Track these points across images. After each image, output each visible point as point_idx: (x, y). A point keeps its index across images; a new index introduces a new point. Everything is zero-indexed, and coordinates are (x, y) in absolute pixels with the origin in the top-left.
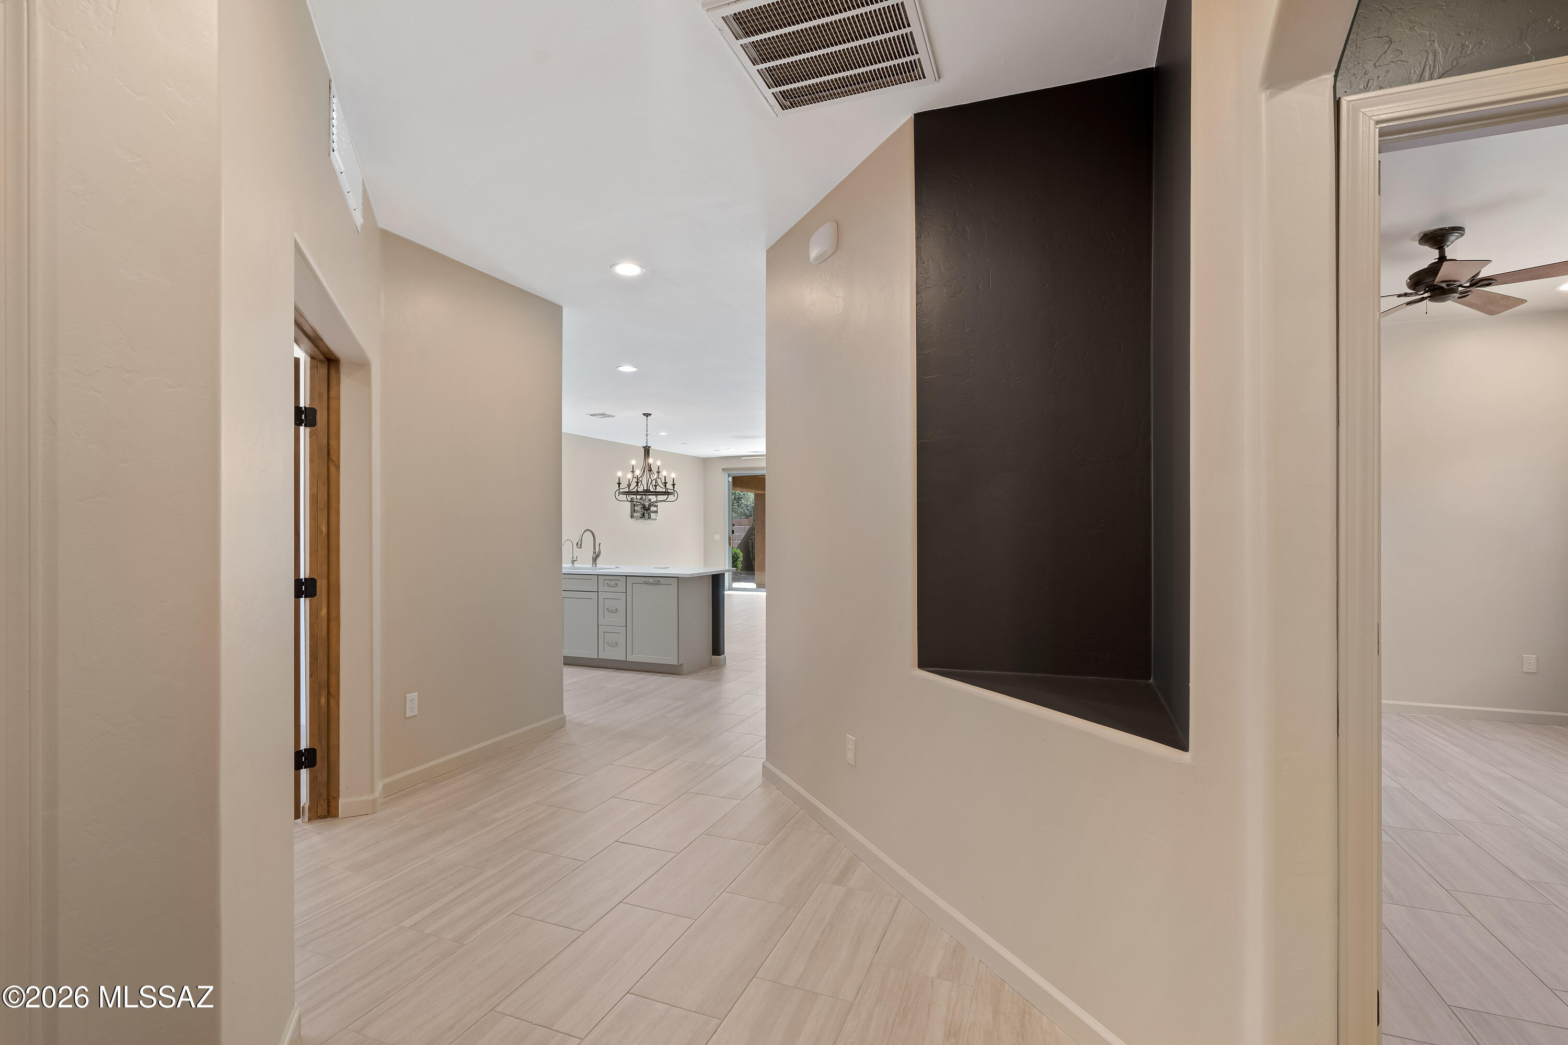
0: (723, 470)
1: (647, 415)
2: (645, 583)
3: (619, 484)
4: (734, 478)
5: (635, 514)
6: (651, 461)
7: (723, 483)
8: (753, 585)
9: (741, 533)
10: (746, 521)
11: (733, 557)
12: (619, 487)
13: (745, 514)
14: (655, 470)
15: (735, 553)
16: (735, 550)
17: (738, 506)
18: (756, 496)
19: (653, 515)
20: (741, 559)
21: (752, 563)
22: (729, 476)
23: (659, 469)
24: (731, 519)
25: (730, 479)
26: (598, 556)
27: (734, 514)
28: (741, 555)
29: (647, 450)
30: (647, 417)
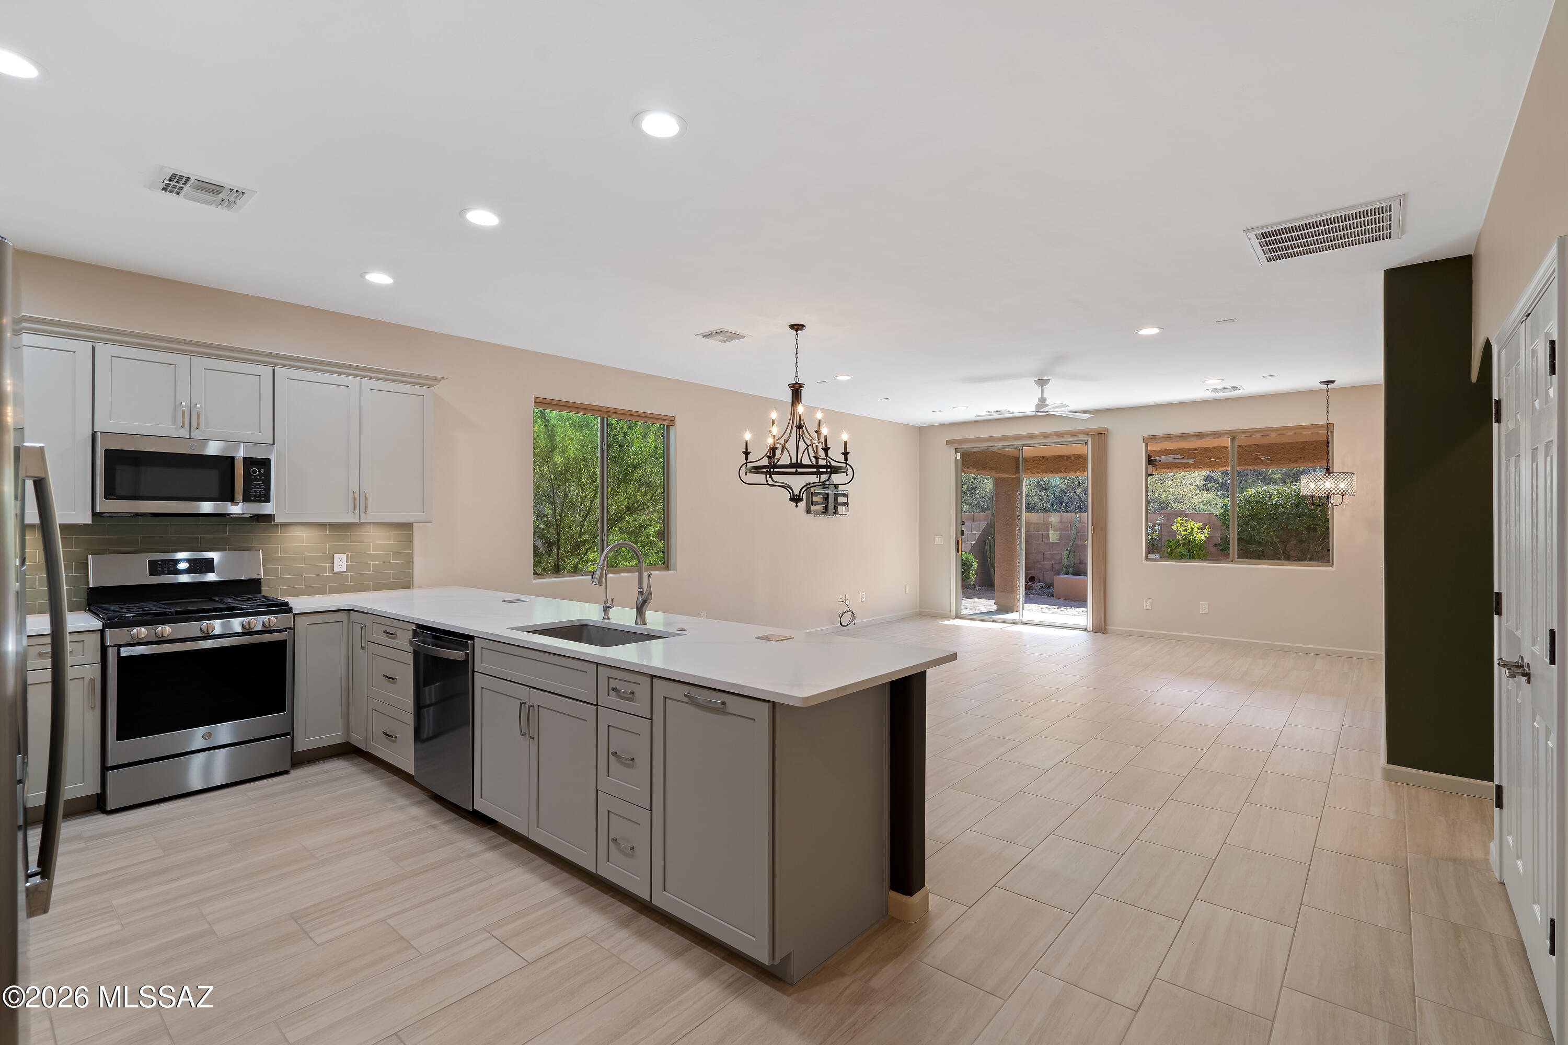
0: (948, 442)
1: (797, 327)
2: (693, 701)
3: (747, 453)
4: (963, 455)
5: (813, 508)
6: (800, 409)
7: (949, 460)
8: (989, 605)
9: (974, 532)
10: (982, 515)
11: (963, 564)
12: (746, 459)
13: (980, 507)
14: (811, 427)
15: (967, 560)
16: (967, 555)
17: (972, 497)
18: (997, 482)
19: (841, 509)
20: (975, 567)
21: (989, 571)
22: (956, 451)
23: (819, 426)
24: (959, 512)
25: (959, 456)
26: (645, 602)
27: (965, 507)
28: (975, 562)
29: (796, 391)
30: (797, 331)
